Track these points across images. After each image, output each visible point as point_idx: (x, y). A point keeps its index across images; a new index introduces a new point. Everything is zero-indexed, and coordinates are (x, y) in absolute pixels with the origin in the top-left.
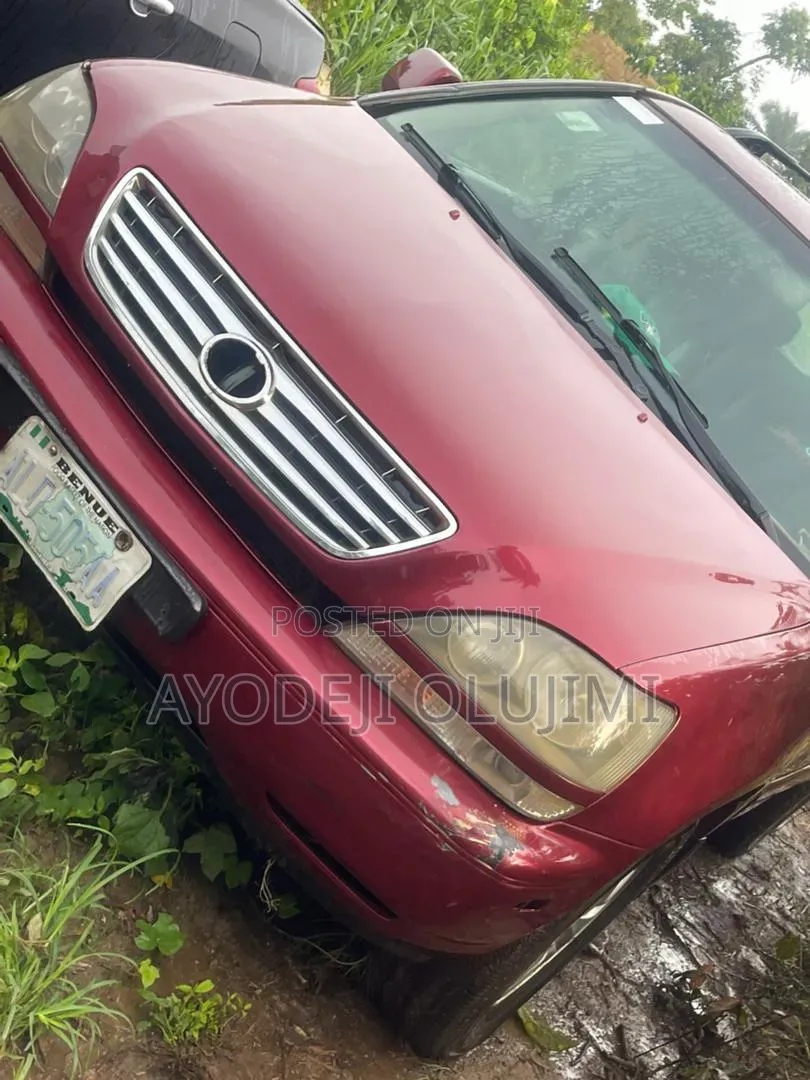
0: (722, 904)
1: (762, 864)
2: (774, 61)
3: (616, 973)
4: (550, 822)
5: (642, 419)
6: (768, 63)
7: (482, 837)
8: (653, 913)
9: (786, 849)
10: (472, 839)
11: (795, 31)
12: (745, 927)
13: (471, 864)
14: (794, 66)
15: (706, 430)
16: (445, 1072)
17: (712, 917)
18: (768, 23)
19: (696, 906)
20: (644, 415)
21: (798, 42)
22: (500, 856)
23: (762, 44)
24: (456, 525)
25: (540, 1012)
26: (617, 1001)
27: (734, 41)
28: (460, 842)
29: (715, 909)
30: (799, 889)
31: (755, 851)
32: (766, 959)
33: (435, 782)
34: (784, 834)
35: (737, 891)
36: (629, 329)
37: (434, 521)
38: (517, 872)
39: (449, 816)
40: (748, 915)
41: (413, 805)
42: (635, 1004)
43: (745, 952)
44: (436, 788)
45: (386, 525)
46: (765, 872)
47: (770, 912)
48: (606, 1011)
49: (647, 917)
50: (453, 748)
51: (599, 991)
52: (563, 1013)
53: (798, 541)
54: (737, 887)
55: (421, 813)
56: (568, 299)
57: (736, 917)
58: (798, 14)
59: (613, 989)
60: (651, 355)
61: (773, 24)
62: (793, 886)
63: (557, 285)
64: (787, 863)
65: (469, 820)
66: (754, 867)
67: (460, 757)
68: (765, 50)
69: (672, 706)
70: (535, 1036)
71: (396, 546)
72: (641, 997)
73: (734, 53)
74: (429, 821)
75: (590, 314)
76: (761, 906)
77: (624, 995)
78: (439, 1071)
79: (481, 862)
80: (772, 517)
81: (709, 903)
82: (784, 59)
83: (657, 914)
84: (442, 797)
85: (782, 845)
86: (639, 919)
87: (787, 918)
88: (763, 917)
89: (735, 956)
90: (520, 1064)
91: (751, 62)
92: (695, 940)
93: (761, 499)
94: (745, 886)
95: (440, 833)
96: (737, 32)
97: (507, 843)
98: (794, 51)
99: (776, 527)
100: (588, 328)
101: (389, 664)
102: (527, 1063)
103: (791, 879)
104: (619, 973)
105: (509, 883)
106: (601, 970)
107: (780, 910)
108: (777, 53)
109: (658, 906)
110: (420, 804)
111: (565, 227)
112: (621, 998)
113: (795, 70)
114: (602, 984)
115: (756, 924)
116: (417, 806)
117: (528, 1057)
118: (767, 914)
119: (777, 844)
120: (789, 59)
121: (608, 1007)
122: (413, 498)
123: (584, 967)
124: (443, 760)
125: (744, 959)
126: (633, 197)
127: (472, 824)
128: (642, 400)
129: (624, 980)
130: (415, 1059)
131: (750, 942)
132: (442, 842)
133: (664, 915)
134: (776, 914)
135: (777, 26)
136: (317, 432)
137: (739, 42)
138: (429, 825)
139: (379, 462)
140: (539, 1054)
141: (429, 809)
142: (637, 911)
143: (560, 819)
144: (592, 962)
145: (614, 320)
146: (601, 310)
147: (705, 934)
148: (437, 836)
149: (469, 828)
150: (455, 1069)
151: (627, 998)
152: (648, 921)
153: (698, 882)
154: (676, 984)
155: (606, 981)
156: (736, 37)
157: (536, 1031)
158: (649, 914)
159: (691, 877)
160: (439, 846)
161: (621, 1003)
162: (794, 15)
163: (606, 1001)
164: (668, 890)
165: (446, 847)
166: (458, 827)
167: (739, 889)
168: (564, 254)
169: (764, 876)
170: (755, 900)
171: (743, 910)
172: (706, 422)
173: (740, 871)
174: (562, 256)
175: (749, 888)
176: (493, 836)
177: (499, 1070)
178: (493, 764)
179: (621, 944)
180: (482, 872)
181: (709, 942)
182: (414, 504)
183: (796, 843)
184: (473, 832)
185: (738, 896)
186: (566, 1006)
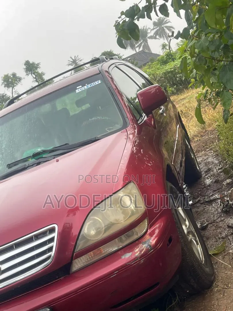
0: (211, 184)
1: (206, 169)
2: (14, 88)
3: (214, 221)
4: (148, 228)
5: (58, 161)
6: (14, 89)
7: (143, 249)
8: (205, 204)
9: (205, 161)
10: (143, 252)
11: (9, 79)
12: (218, 180)
13: (150, 255)
14: (18, 83)
15: (70, 145)
16: (217, 282)
17: (213, 188)
18: (4, 85)
19: (208, 192)
20: (57, 160)
21: (12, 80)
22: (150, 246)
23: (9, 89)
24: (56, 225)
25: (214, 247)
26: (221, 224)
27: (5, 95)
28: (142, 256)
29: (211, 187)
30: (216, 162)
31: (202, 170)
32: (229, 178)
33: (123, 257)
34: (201, 161)
35: (210, 179)
36: (35, 155)
37: (52, 230)
38: (157, 243)
39: (133, 257)
40: (216, 178)
41: (127, 266)
42: (224, 220)
43: (225, 183)
44: (125, 258)
45: (48, 244)
46: (208, 169)
47: (218, 172)
48: (222, 228)
49: (205, 206)
50: (117, 248)
51: (217, 228)
52: (218, 241)
53: (108, 131)
54: (209, 179)
55: (130, 265)
56: (20, 169)
57: (215, 182)
58: (4, 77)
59: (218, 224)
60: (44, 152)
61: (5, 84)
62: (215, 163)
63: (16, 170)
64: (209, 163)
65: (137, 252)
66: (206, 172)
67: (120, 247)
68: (11, 89)
69: (130, 182)
70: (220, 251)
71: (54, 244)
72: (223, 217)
73: (8, 97)
74: (133, 263)
75: (26, 164)
76: (216, 174)
77: (220, 221)
78: (215, 284)
79: (150, 252)
80: (98, 136)
81: (209, 188)
82: (15, 85)
83: (205, 203)
84: (128, 257)
85: (204, 162)
86: (204, 209)
87: (221, 168)
88: (218, 174)
89: (225, 186)
90: (224, 259)
91: (12, 93)
92: (216, 196)
93: (93, 137)
94: (210, 176)
95: (137, 261)
96: (3, 94)
97: (147, 243)
98: (14, 81)
99: (101, 136)
100: (30, 166)
101: (88, 258)
102: (225, 257)
103: (213, 163)
104: (215, 220)
105: (160, 246)
106: (212, 225)
107: (219, 169)
108: (13, 86)
109: (203, 202)
110: (127, 264)
111: (3, 162)
112: (221, 223)
113: (19, 83)
114: (215, 226)
115: (219, 177)
116: (128, 265)
117: (224, 256)
118: (218, 173)
119: (203, 163)
120: (15, 83)
121: (221, 227)
122: (44, 234)
123: (209, 230)
124: (119, 252)
125: (226, 184)
126: (4, 141)
127: (139, 251)
128: (54, 159)
129: (217, 219)
130: (210, 289)
131: (223, 181)
132: (140, 262)
133: (206, 202)
134: (219, 171)
135: (6, 83)
136: (15, 255)
137: (6, 94)
138: (134, 264)
139: (30, 240)
140: (224, 252)
141: (130, 262)
142: (202, 208)
143: (148, 225)
144: (209, 227)
145: (32, 158)
146: (28, 161)
147: (216, 192)
148: (138, 262)
149: (139, 252)
150: (217, 279)
151: (221, 221)
152: (206, 207)
153: (203, 188)
154: (223, 206)
155: (215, 225)
156: (4, 95)
157: (219, 251)
158: (204, 206)
159: (201, 190)
160: (141, 263)
161: (222, 223)
162: (5, 78)
163: (220, 227)
164: (201, 198)
165: (142, 261)
166: (138, 255)
167: (209, 178)
168: (9, 165)
169: (209, 170)
170: (214, 175)
171: (215, 179)
172: (67, 144)
173: (205, 176)
174: (9, 166)
175: (211, 175)
176: (144, 246)
177: (223, 266)
178: (127, 238)
179: (208, 217)
180: (153, 253)
181: (218, 192)
182: (46, 234)
183: (205, 158)
184: (141, 251)
185: (211, 179)
186: (216, 239)
